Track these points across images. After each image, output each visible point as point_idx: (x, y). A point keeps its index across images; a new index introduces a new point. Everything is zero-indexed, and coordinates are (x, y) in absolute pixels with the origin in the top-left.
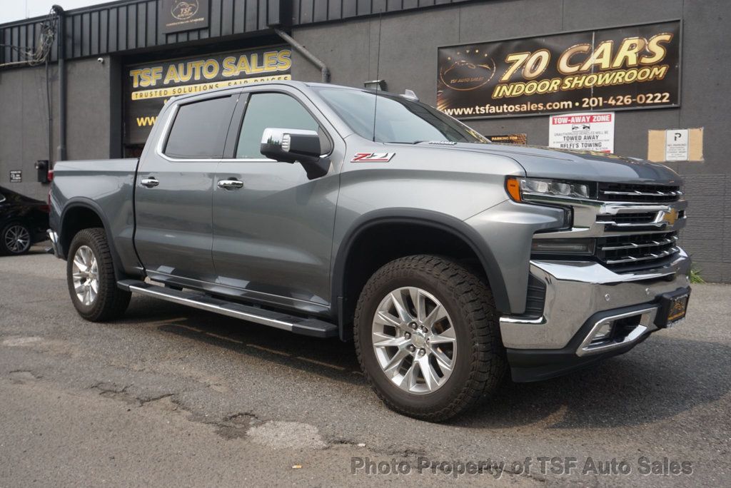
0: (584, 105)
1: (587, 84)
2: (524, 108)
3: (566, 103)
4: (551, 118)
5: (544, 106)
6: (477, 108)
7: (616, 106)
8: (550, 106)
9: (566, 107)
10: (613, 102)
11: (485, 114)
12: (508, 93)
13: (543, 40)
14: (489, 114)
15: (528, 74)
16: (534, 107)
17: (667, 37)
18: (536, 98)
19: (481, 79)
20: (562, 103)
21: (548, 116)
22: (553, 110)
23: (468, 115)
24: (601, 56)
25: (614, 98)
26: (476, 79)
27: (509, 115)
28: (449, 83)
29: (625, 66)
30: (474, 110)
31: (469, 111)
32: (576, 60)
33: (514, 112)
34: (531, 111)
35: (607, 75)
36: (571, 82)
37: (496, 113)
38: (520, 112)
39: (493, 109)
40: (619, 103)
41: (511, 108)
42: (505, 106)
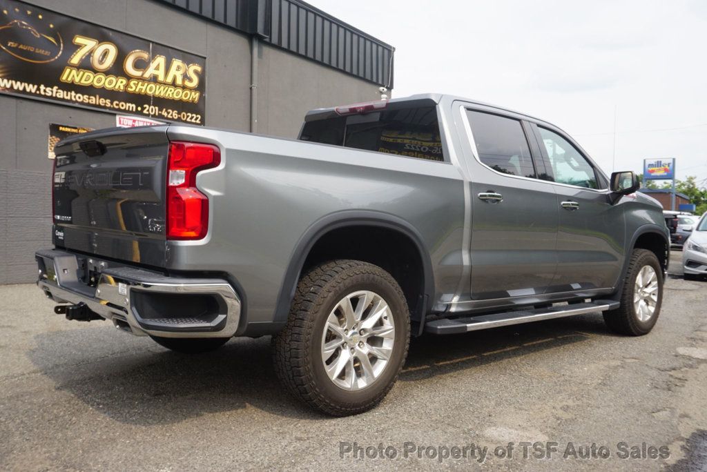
0: (145, 112)
1: (149, 92)
2: (93, 100)
3: (131, 105)
4: (117, 117)
5: (112, 103)
6: (42, 87)
7: (167, 118)
8: (117, 105)
9: (131, 109)
10: (165, 114)
11: (51, 97)
12: (77, 80)
13: (111, 34)
14: (56, 98)
15: (97, 65)
16: (102, 102)
17: (199, 69)
18: (104, 93)
19: (47, 53)
20: (128, 105)
21: (115, 115)
22: (119, 110)
23: (30, 93)
24: (157, 68)
25: (166, 111)
26: (42, 52)
27: (77, 105)
28: (6, 45)
29: (174, 84)
30: (38, 89)
31: (31, 88)
32: (139, 64)
33: (82, 103)
34: (99, 106)
35: (162, 88)
36: (136, 85)
37: (63, 99)
38: (88, 104)
39: (61, 94)
40: (169, 116)
41: (80, 98)
42: (73, 93)
